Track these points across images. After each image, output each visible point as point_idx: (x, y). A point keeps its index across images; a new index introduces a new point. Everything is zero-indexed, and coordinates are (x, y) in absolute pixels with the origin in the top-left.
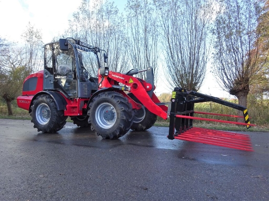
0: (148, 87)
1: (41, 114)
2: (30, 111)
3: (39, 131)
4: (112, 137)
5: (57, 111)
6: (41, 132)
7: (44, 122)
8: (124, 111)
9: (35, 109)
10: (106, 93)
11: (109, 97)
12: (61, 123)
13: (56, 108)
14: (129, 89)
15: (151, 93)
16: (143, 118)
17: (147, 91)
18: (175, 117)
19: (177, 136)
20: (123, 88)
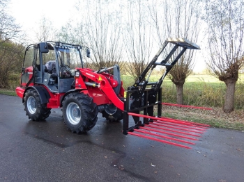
0: (114, 84)
1: (31, 105)
2: (23, 101)
3: (29, 118)
4: (78, 132)
5: (41, 105)
6: (31, 119)
9: (27, 100)
11: (76, 98)
12: (46, 113)
13: (40, 102)
14: (99, 86)
15: (117, 89)
16: (116, 110)
17: (114, 88)
18: (128, 115)
19: (132, 131)
20: (94, 85)
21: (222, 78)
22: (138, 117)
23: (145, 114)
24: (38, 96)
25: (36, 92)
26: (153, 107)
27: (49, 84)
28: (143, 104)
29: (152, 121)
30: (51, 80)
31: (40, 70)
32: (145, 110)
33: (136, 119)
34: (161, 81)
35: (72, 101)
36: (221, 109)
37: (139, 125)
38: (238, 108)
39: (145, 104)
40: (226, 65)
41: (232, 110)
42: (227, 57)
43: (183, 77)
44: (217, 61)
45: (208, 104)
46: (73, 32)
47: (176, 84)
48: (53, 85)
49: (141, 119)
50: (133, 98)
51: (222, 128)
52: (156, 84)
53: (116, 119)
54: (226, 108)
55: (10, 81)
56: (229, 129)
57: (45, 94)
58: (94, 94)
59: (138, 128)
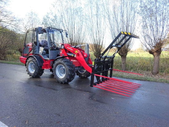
0: (85, 55)
1: (31, 67)
2: (26, 65)
3: (30, 76)
4: (64, 83)
5: (38, 67)
6: (31, 77)
7: (32, 72)
8: (69, 70)
9: (28, 64)
10: (61, 59)
11: (62, 62)
12: (41, 73)
13: (38, 65)
14: (75, 56)
15: (87, 59)
16: (85, 71)
17: (85, 58)
18: (94, 75)
19: (95, 85)
20: (72, 55)
21: (151, 52)
22: (99, 77)
23: (103, 75)
24: (36, 61)
25: (35, 59)
26: (108, 71)
27: (43, 54)
28: (102, 69)
29: (107, 79)
30: (44, 51)
31: (36, 45)
32: (103, 73)
33: (98, 78)
34: (114, 56)
35: (60, 63)
36: (151, 72)
37: (99, 82)
38: (161, 72)
39: (103, 69)
40: (154, 44)
41: (158, 73)
42: (154, 38)
43: (126, 51)
44: (148, 41)
45: (142, 69)
46: (51, 21)
47: (122, 56)
48: (45, 54)
49: (101, 78)
50: (97, 65)
51: (151, 81)
52: (111, 58)
53: (86, 77)
54: (154, 71)
55: (7, 55)
56: (156, 82)
57: (41, 60)
58: (72, 60)
59: (99, 84)
